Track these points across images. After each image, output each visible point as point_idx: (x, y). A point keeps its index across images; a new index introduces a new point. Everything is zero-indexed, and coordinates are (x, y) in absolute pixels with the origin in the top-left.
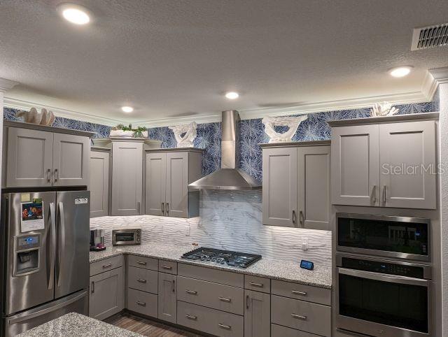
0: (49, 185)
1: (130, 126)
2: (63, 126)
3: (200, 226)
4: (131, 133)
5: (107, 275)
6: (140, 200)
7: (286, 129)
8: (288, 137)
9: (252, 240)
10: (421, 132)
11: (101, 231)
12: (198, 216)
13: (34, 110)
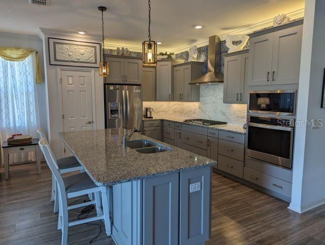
0: (123, 83)
1: (166, 53)
2: (134, 56)
3: (200, 107)
4: (166, 56)
5: (152, 128)
6: (170, 93)
7: (240, 42)
8: (241, 47)
9: (224, 114)
10: (296, 33)
11: (150, 108)
12: (199, 101)
13: (118, 48)
